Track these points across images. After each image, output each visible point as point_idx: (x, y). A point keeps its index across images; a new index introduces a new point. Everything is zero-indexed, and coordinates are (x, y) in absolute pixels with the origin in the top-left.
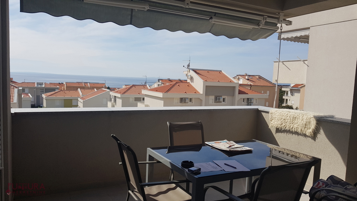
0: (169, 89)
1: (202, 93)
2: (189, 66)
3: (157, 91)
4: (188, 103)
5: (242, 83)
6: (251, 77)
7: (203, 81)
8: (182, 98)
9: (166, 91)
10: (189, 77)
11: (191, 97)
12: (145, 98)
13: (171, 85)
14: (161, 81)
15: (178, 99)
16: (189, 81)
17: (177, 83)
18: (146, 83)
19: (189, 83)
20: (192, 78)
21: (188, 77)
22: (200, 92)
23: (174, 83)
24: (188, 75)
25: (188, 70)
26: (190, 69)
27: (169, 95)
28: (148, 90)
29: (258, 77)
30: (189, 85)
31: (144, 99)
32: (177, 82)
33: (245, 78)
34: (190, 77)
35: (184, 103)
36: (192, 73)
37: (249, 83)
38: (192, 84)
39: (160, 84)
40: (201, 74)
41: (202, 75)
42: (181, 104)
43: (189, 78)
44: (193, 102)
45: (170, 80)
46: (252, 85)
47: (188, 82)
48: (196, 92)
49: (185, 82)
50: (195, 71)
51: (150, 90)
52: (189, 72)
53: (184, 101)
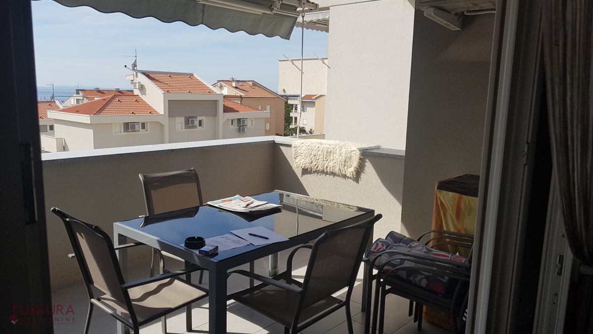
0: (101, 109)
1: (163, 114)
2: (135, 65)
3: (77, 111)
4: (139, 131)
5: (226, 94)
6: (241, 84)
7: (163, 92)
8: (127, 124)
9: (97, 112)
10: (137, 85)
11: (143, 122)
12: (56, 126)
13: (104, 100)
14: (83, 93)
15: (120, 125)
16: (137, 92)
17: (115, 96)
18: (53, 97)
19: (138, 95)
20: (142, 88)
21: (135, 86)
22: (158, 112)
23: (110, 96)
24: (134, 81)
25: (135, 73)
26: (137, 71)
27: (103, 118)
28: (59, 111)
29: (251, 83)
30: (138, 100)
31: (52, 128)
33: (231, 85)
34: (139, 86)
35: (132, 131)
36: (142, 79)
37: (239, 93)
38: (143, 97)
39: (82, 98)
40: (157, 81)
41: (161, 82)
42: (127, 133)
43: (137, 87)
44: (148, 130)
45: (100, 92)
46: (243, 97)
47: (135, 94)
48: (152, 111)
49: (130, 93)
50: (147, 74)
51: (63, 110)
52: (137, 76)
53: (131, 129)
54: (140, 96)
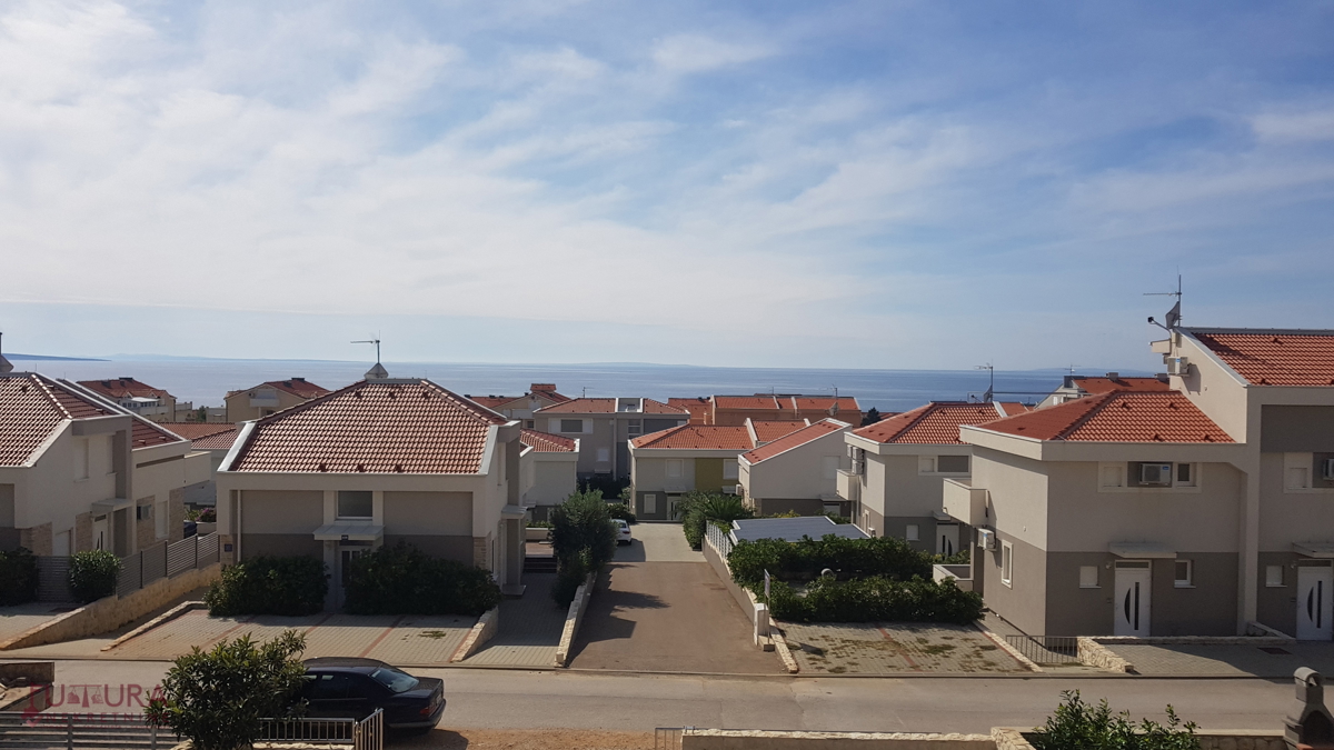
0: (1073, 424)
1: (1244, 442)
2: (1174, 316)
3: (1020, 429)
4: (1170, 485)
7: (1248, 382)
8: (1139, 464)
9: (1062, 433)
10: (1178, 365)
11: (1184, 460)
13: (1087, 402)
14: (1079, 384)
15: (1120, 469)
16: (1176, 383)
17: (1116, 394)
18: (989, 395)
19: (1178, 392)
20: (1190, 373)
21: (1171, 368)
22: (1231, 436)
23: (1108, 392)
24: (1172, 357)
25: (1174, 335)
26: (1180, 331)
27: (1076, 448)
28: (985, 427)
30: (1177, 404)
32: (1116, 391)
34: (1181, 369)
35: (1150, 486)
36: (1193, 350)
38: (1192, 397)
39: (1075, 395)
40: (1236, 353)
41: (1245, 357)
42: (1135, 490)
43: (1177, 370)
44: (1198, 485)
45: (1118, 381)
47: (1172, 387)
48: (1211, 433)
49: (1161, 386)
50: (1207, 338)
51: (993, 426)
52: (1178, 342)
53: (1148, 478)
54: (1185, 393)
